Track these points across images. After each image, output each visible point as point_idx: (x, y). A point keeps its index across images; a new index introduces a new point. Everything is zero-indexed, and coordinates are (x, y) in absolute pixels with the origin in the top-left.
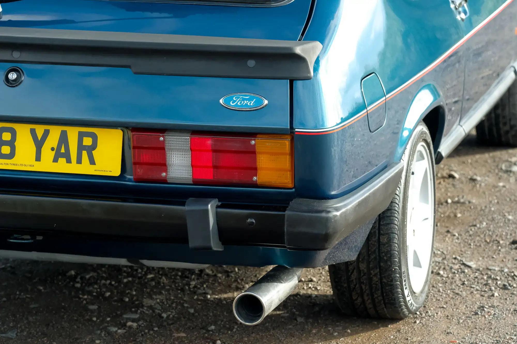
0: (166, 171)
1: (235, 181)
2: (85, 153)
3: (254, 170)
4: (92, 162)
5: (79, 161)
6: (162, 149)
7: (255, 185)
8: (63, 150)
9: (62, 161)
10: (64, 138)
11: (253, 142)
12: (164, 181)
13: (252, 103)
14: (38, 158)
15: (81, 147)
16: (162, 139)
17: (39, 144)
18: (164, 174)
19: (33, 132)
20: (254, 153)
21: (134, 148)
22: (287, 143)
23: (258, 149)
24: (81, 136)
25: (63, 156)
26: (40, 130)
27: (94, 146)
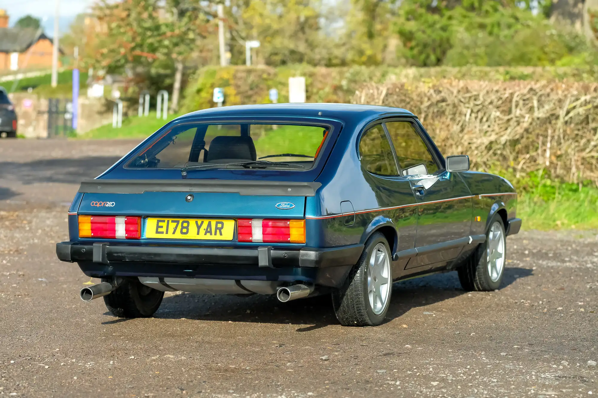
0: (252, 237)
1: (281, 240)
2: (218, 231)
3: (289, 235)
4: (221, 234)
5: (215, 234)
6: (250, 227)
7: (289, 242)
8: (209, 230)
9: (208, 234)
10: (209, 225)
11: (288, 223)
12: (251, 241)
13: (288, 206)
14: (198, 234)
15: (217, 228)
16: (250, 222)
17: (199, 227)
18: (251, 238)
19: (197, 222)
20: (289, 227)
21: (239, 226)
22: (302, 223)
23: (290, 226)
24: (217, 223)
25: (209, 232)
26: (199, 222)
27: (222, 227)
